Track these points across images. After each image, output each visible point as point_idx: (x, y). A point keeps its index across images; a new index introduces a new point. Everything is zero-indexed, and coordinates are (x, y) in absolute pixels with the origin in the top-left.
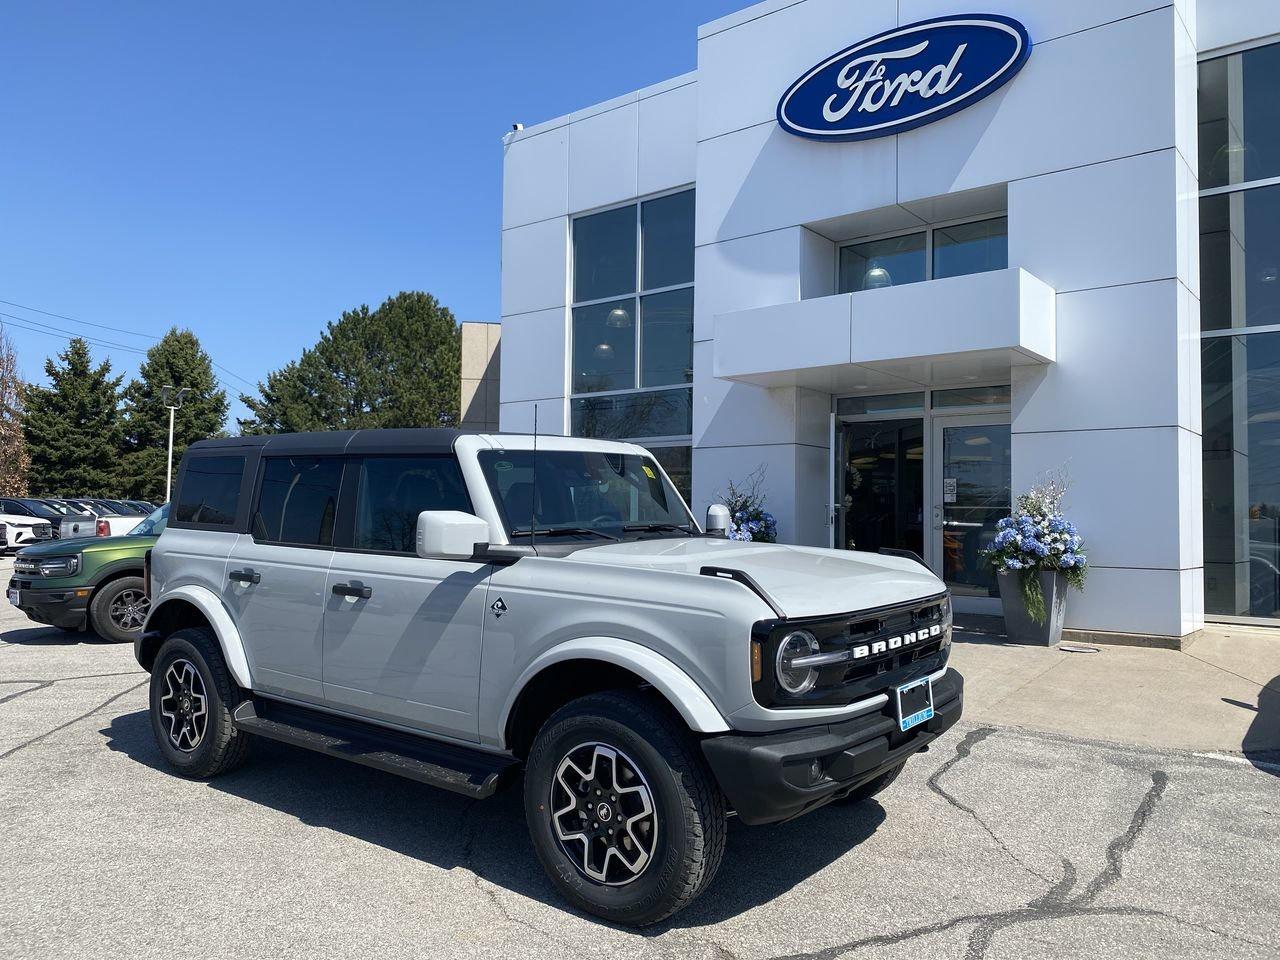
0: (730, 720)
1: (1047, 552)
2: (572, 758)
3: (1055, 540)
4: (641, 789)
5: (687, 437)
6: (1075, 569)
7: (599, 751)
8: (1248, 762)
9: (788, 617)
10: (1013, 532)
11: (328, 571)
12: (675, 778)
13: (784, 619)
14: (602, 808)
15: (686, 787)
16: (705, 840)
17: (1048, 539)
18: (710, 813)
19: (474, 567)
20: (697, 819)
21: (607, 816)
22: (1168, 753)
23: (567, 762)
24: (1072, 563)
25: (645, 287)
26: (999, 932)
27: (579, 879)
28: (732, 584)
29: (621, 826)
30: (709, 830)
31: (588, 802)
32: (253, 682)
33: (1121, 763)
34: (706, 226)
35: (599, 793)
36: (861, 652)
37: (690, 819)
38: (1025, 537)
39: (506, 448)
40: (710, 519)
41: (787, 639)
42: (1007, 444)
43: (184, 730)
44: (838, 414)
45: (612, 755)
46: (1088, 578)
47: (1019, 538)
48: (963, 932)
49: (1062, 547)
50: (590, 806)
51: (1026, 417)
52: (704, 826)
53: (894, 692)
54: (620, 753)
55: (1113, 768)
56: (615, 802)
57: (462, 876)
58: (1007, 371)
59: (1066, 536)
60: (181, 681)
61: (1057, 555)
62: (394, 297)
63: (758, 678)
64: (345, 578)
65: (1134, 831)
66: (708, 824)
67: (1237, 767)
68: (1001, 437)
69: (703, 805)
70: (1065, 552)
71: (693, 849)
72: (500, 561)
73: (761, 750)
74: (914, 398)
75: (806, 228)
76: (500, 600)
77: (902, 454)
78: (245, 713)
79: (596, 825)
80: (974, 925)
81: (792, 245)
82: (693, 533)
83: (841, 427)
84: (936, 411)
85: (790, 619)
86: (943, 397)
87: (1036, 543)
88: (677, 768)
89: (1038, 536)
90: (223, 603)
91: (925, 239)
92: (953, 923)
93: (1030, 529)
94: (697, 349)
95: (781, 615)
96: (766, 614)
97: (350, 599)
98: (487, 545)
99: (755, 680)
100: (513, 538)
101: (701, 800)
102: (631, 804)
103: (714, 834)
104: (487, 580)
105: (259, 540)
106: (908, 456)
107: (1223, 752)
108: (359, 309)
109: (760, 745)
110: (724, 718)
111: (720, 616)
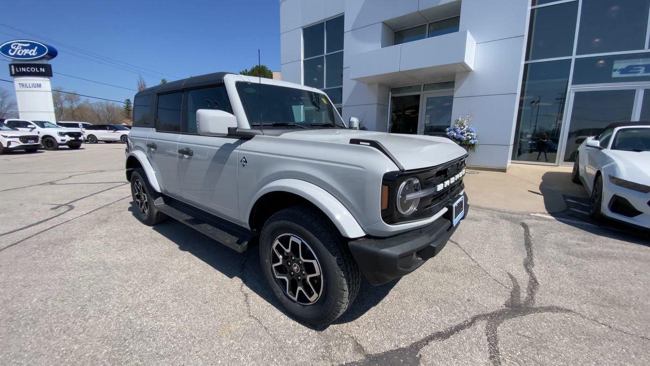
0: (366, 230)
1: (465, 139)
2: (280, 240)
3: (468, 135)
4: (314, 262)
5: (341, 104)
6: (473, 145)
7: (292, 239)
8: (553, 218)
9: (406, 169)
10: (452, 132)
11: (178, 143)
12: (333, 260)
13: (403, 171)
14: (295, 266)
15: (339, 265)
16: (349, 292)
17: (466, 134)
18: (352, 276)
19: (232, 141)
20: (345, 282)
21: (297, 270)
22: (522, 214)
23: (277, 242)
24: (473, 143)
25: (327, 52)
26: (499, 328)
27: (285, 298)
28: (369, 149)
29: (304, 277)
30: (351, 286)
31: (288, 262)
32: (161, 189)
33: (507, 219)
34: (348, 26)
35: (293, 258)
36: (440, 187)
37: (341, 282)
38: (457, 134)
39: (251, 82)
40: (350, 123)
41: (404, 183)
42: (452, 101)
43: (143, 207)
44: (392, 94)
45: (299, 242)
46: (477, 149)
47: (455, 134)
49: (470, 138)
50: (289, 264)
51: (460, 92)
52: (349, 285)
53: (452, 207)
54: (303, 241)
55: (504, 221)
56: (301, 264)
57: (237, 281)
58: (454, 75)
59: (472, 134)
60: (139, 188)
61: (468, 140)
62: (254, 67)
63: (385, 207)
64: (184, 146)
65: (530, 254)
66: (351, 282)
67: (549, 220)
68: (450, 99)
69: (348, 274)
70: (471, 139)
71: (342, 296)
72: (245, 137)
73: (387, 251)
74: (418, 88)
75: (384, 23)
76: (244, 158)
77: (404, 113)
78: (159, 203)
79: (292, 273)
80: (485, 322)
81: (379, 30)
82: (343, 127)
83: (393, 98)
84: (426, 92)
85: (407, 171)
86: (429, 86)
87: (461, 136)
88: (334, 255)
89: (462, 134)
90: (147, 157)
91: (426, 28)
92: (474, 320)
93: (459, 131)
94: (344, 70)
95: (401, 169)
96: (391, 168)
97: (186, 156)
98: (236, 128)
99: (383, 209)
100: (253, 126)
101: (347, 271)
102: (310, 269)
103: (354, 286)
104: (239, 147)
105: (158, 130)
106: (406, 114)
107: (541, 213)
108: (244, 71)
109: (384, 247)
110: (362, 228)
111: (362, 169)
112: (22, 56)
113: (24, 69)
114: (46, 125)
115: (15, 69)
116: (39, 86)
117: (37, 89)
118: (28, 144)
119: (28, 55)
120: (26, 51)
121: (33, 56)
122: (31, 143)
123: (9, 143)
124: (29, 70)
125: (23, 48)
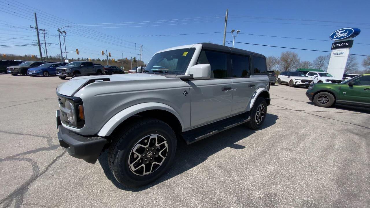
26: (32, 174)
48: (42, 169)
80: (41, 172)
92: (47, 169)
112: (340, 38)
113: (338, 45)
114: (327, 75)
115: (334, 45)
116: (342, 53)
117: (341, 55)
118: (304, 84)
119: (342, 37)
120: (342, 35)
121: (345, 37)
122: (306, 83)
123: (296, 82)
124: (340, 45)
125: (342, 33)
